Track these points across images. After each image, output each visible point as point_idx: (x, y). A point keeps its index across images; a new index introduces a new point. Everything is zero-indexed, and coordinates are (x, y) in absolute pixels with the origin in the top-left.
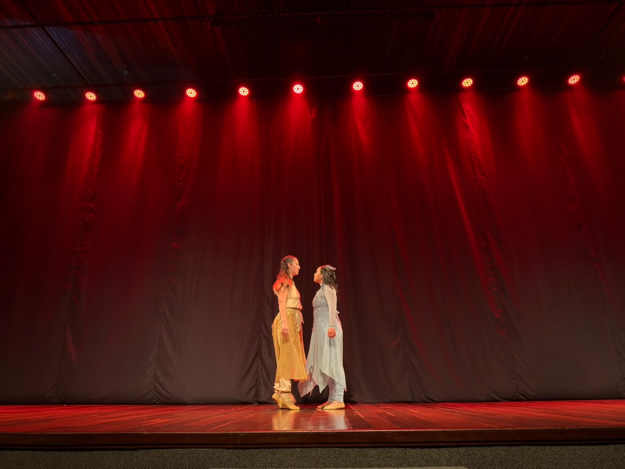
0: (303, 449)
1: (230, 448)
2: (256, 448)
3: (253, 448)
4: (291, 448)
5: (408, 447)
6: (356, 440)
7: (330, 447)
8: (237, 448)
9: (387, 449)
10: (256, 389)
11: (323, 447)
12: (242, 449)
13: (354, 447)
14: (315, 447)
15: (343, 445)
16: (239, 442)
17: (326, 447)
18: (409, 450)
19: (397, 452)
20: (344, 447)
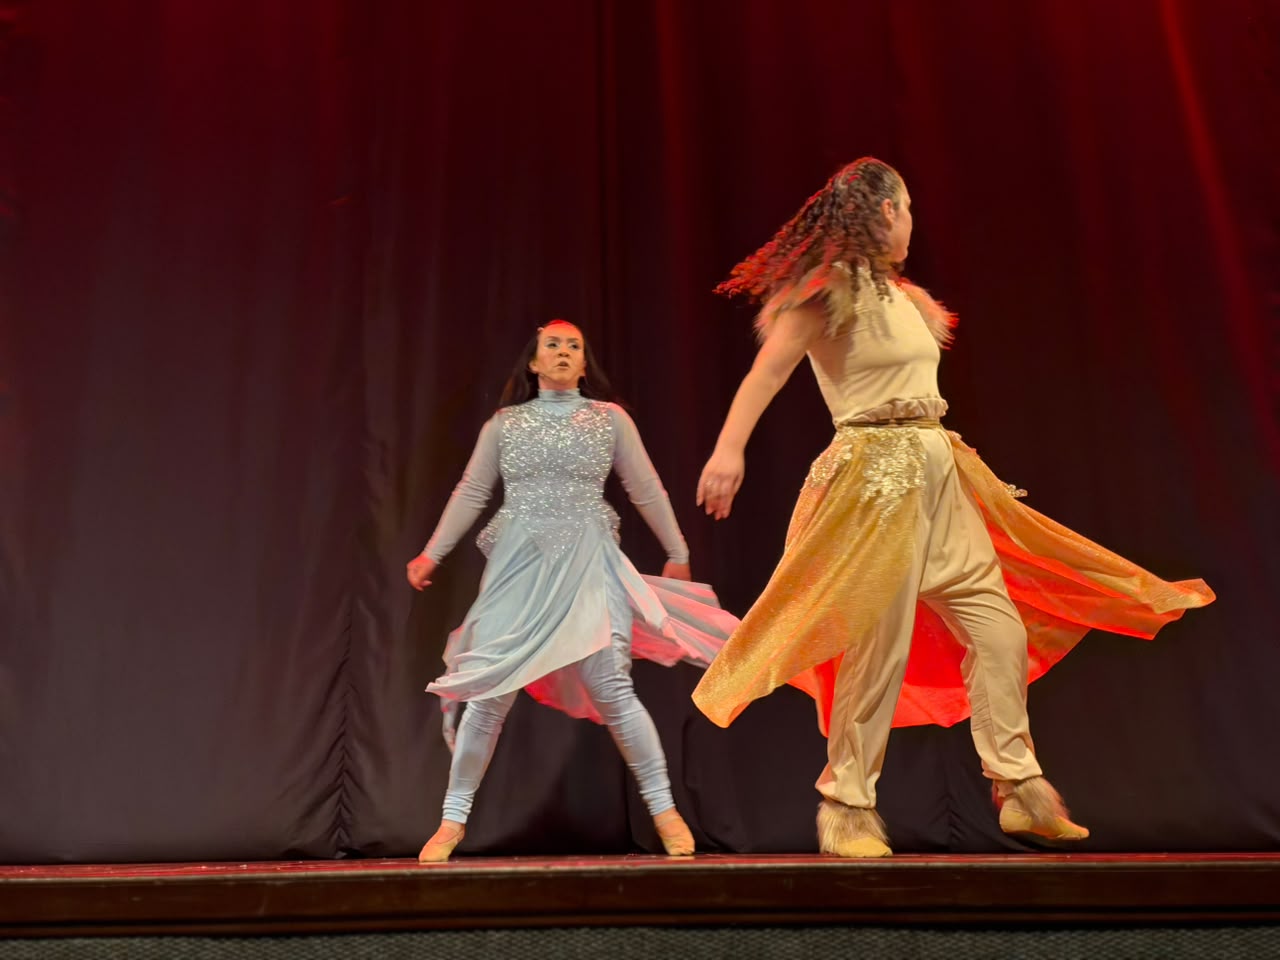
0: (518, 935)
1: (229, 936)
2: (331, 934)
3: (318, 934)
4: (470, 929)
5: (925, 927)
6: (721, 900)
7: (622, 926)
8: (258, 936)
9: (843, 934)
10: (340, 800)
11: (593, 927)
12: (275, 935)
13: (715, 926)
14: (565, 927)
15: (671, 919)
16: (261, 912)
17: (607, 926)
18: (929, 936)
19: (881, 943)
20: (678, 927)
